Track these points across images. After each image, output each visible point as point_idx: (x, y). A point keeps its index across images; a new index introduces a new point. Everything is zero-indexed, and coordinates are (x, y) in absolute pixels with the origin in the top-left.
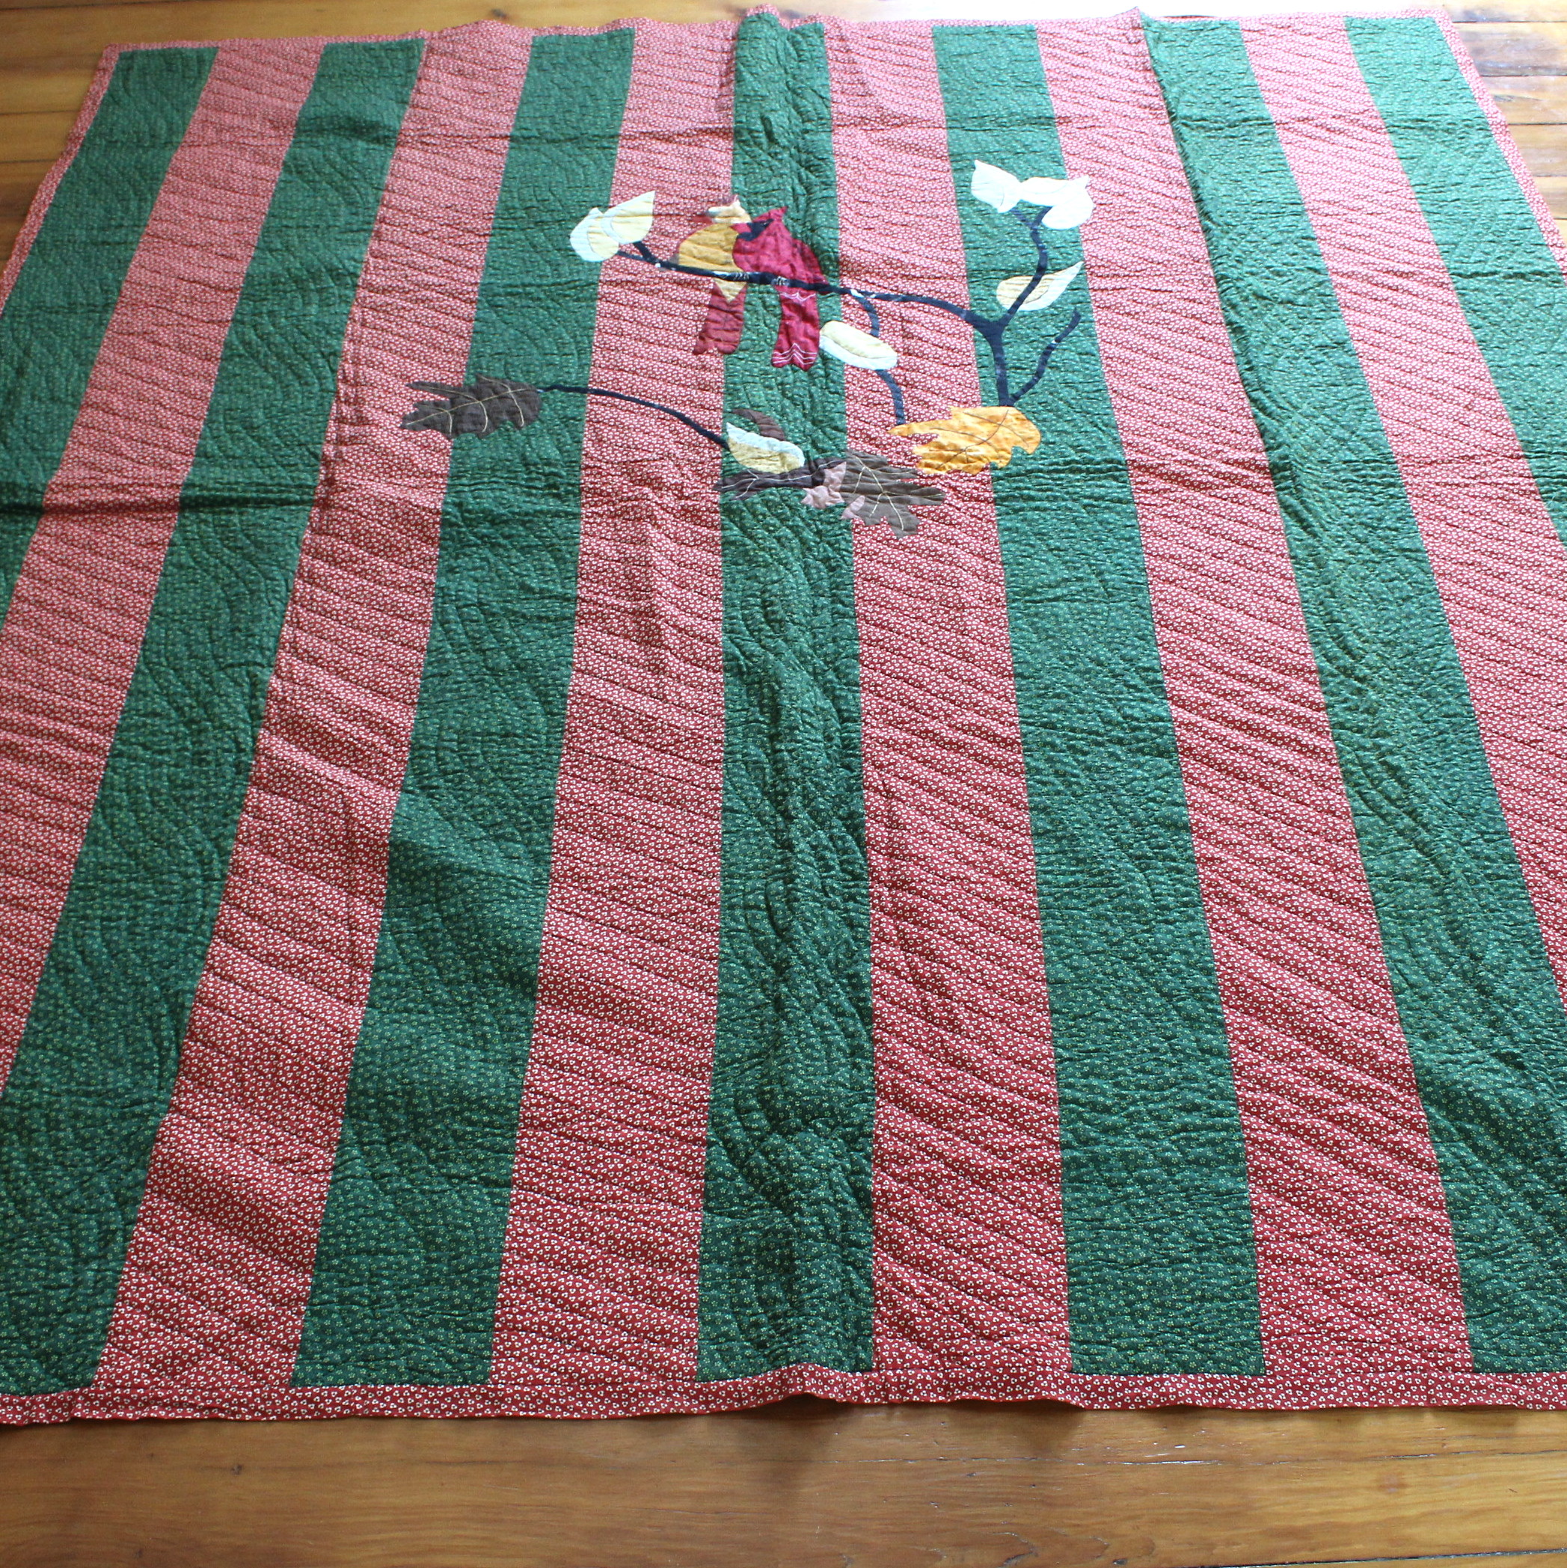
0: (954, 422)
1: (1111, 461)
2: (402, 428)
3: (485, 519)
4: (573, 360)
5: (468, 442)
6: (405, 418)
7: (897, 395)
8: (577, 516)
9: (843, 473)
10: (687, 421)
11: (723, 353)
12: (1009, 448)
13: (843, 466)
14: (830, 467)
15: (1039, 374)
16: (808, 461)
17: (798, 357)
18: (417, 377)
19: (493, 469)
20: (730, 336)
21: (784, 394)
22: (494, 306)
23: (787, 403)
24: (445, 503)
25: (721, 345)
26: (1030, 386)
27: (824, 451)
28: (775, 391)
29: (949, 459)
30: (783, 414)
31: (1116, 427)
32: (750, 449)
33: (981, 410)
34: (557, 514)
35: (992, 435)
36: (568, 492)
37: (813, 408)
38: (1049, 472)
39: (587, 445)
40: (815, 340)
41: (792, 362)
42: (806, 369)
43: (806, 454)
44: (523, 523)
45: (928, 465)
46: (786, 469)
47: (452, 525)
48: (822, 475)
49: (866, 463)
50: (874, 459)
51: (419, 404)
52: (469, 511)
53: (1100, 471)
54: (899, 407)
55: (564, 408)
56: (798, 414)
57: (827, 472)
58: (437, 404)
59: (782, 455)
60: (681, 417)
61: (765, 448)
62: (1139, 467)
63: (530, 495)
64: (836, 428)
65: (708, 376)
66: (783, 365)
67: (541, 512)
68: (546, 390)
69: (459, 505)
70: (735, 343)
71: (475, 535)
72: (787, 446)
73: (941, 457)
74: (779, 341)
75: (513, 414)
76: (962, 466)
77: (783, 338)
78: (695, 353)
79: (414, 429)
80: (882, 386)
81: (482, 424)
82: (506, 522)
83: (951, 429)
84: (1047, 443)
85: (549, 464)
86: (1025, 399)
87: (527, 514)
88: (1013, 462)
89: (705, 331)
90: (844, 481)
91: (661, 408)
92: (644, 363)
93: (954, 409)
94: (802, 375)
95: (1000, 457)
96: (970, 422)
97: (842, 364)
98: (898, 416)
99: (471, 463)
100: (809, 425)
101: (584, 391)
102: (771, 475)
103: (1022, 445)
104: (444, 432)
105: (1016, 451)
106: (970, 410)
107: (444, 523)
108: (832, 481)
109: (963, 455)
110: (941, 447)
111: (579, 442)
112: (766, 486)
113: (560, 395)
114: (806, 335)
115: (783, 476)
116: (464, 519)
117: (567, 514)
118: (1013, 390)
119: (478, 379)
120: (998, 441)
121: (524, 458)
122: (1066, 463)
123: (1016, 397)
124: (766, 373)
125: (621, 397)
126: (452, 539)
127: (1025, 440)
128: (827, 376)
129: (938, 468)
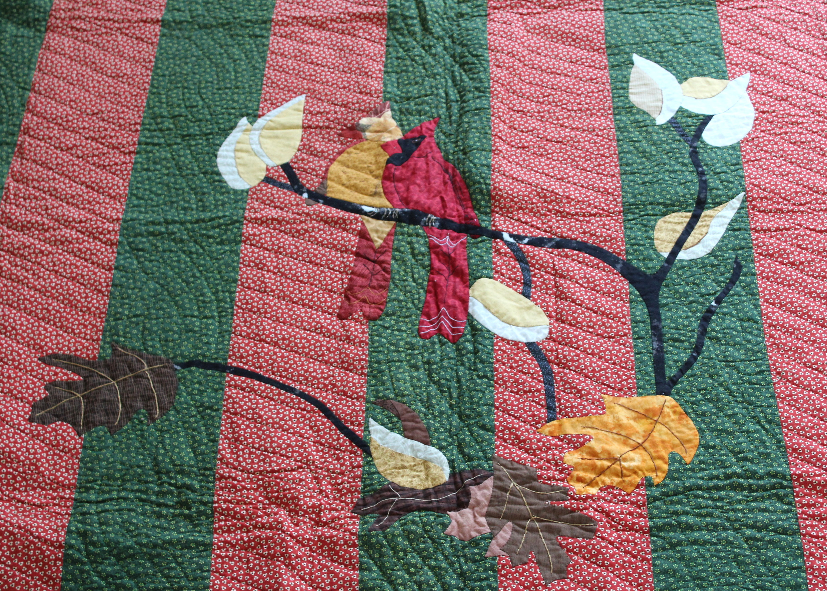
0: (608, 419)
1: (775, 476)
2: (31, 420)
3: (110, 552)
4: (213, 324)
5: (99, 437)
6: (35, 407)
7: (549, 381)
8: (208, 546)
9: (489, 492)
10: (328, 413)
11: (369, 318)
12: (665, 454)
13: (489, 482)
14: (477, 483)
15: (698, 349)
16: (453, 475)
17: (446, 324)
18: (51, 348)
19: (124, 481)
20: (375, 294)
21: (430, 375)
22: (135, 250)
23: (433, 389)
24: (69, 532)
25: (367, 309)
26: (688, 365)
27: (470, 459)
28: (422, 374)
29: (602, 472)
30: (429, 407)
31: (779, 425)
32: (393, 455)
33: (637, 400)
34: (186, 545)
35: (648, 435)
36: (200, 513)
37: (459, 396)
38: (709, 489)
39: (223, 444)
40: (465, 302)
41: (440, 331)
42: (454, 341)
43: (451, 462)
44: (151, 559)
45: (580, 480)
46: (429, 484)
47: (75, 562)
48: (468, 494)
49: (515, 477)
50: (524, 472)
51: (51, 385)
52: (93, 544)
53: (764, 488)
54: (550, 396)
55: (201, 392)
56: (445, 406)
57: (474, 490)
58: (70, 385)
59: (426, 463)
60: (322, 407)
61: (409, 454)
62: (806, 484)
63: (159, 516)
64: (483, 427)
65: (352, 350)
66: (429, 336)
67: (170, 542)
68: (185, 366)
69: (83, 535)
70: (379, 304)
71: (99, 574)
72: (433, 452)
73: (593, 468)
74: (426, 302)
75: (148, 399)
76: (616, 480)
77: (431, 300)
78: (340, 317)
79: (43, 421)
80: (533, 365)
81: (115, 413)
82: (132, 556)
83: (604, 426)
84: (706, 447)
85: (182, 472)
86: (684, 383)
87: (155, 546)
88: (670, 475)
89: (350, 288)
90: (491, 503)
91: (302, 395)
92: (286, 331)
93: (607, 399)
94: (450, 348)
95: (656, 469)
96: (624, 415)
97: (492, 336)
98: (550, 408)
99: (100, 469)
100: (456, 421)
101: (223, 368)
102: (413, 492)
103: (678, 450)
104: (75, 424)
105: (673, 459)
106: (624, 400)
107: (67, 560)
108: (478, 503)
109: (616, 466)
110: (594, 454)
111: (214, 441)
112: (408, 509)
113: (197, 372)
114: (455, 295)
115: (426, 493)
116: (89, 554)
117: (198, 544)
118: (671, 372)
119: (114, 350)
120: (654, 445)
121: (157, 463)
122: (728, 477)
123: (674, 381)
124: (412, 347)
125: (260, 378)
126: (75, 579)
127: (683, 442)
128: (476, 352)
129: (591, 483)
